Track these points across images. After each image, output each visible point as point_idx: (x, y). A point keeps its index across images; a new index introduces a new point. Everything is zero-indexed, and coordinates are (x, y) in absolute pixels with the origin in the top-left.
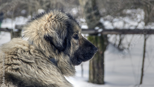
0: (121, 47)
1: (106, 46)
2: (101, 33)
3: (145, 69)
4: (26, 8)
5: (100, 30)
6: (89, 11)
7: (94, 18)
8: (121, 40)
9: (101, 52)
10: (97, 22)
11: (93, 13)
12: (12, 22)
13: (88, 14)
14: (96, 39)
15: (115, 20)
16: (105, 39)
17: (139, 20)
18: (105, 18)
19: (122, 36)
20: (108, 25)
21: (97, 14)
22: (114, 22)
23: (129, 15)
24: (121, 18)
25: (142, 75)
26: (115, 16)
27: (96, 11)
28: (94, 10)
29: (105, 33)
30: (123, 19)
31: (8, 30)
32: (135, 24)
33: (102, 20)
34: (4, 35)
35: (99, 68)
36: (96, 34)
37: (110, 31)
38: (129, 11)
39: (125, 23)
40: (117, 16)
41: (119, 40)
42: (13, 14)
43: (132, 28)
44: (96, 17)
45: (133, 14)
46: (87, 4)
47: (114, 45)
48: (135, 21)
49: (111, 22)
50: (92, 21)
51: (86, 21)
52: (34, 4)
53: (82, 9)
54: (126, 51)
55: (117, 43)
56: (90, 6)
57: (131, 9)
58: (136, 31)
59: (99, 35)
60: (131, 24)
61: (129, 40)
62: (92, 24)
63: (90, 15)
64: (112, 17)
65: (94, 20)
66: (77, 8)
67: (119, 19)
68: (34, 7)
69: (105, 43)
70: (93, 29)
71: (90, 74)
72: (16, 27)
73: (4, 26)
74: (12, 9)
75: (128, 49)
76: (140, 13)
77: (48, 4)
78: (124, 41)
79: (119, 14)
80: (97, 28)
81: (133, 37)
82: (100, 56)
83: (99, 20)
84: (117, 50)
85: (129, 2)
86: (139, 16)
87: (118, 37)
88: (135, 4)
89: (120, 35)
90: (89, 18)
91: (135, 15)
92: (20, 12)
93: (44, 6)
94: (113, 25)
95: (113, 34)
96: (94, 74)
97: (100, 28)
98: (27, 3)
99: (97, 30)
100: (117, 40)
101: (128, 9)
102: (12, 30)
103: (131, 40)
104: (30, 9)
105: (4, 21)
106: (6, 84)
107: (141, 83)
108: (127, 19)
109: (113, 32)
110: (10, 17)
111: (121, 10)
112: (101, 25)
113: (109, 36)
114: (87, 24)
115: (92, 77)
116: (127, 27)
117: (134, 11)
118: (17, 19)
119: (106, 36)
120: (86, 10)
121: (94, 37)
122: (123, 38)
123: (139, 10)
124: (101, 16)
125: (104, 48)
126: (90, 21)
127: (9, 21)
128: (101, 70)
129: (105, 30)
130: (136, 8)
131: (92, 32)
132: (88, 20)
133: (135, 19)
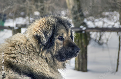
0: (101, 42)
1: (89, 41)
2: (85, 30)
3: (120, 60)
4: (24, 11)
5: (84, 29)
6: (75, 13)
7: (80, 18)
8: (101, 36)
9: (85, 46)
10: (82, 22)
11: (78, 14)
12: (13, 22)
13: (75, 16)
14: (81, 35)
15: (96, 20)
16: (88, 35)
17: (115, 21)
18: (88, 18)
19: (102, 33)
20: (90, 24)
21: (82, 16)
22: (95, 22)
23: (107, 17)
24: (101, 18)
25: (118, 64)
26: (96, 17)
27: (80, 13)
28: (79, 12)
29: (88, 31)
30: (103, 20)
31: (10, 28)
32: (112, 23)
33: (85, 21)
34: (6, 32)
35: (83, 59)
36: (81, 31)
37: (92, 29)
38: (107, 13)
39: (104, 22)
40: (98, 17)
41: (100, 37)
42: (14, 15)
43: (110, 27)
44: (81, 18)
45: (110, 16)
46: (74, 7)
47: (95, 40)
48: (112, 21)
49: (93, 22)
50: (77, 21)
51: (73, 21)
52: (31, 7)
53: (70, 12)
54: (104, 45)
55: (98, 39)
56: (76, 9)
57: (109, 11)
58: (113, 29)
59: (84, 32)
60: (109, 24)
61: (107, 37)
62: (78, 23)
63: (76, 17)
64: (94, 18)
65: (79, 20)
66: (65, 11)
67: (99, 20)
68: (31, 10)
69: (88, 39)
70: (78, 27)
71: (76, 64)
72: (17, 25)
73: (6, 24)
74: (13, 11)
75: (106, 43)
76: (116, 15)
77: (42, 7)
78: (103, 37)
79: (99, 15)
80: (81, 27)
81: (110, 34)
82: (84, 49)
83: (83, 20)
84: (97, 45)
85: (107, 6)
86: (115, 17)
87: (98, 34)
88: (112, 7)
89: (100, 32)
90: (75, 18)
91: (112, 17)
92: (20, 14)
93: (39, 9)
94: (94, 24)
95: (94, 31)
96: (79, 64)
97: (84, 27)
98: (25, 6)
99: (82, 28)
100: (97, 36)
101: (107, 11)
102: (13, 28)
103: (109, 36)
104: (28, 11)
105: (6, 21)
106: (7, 70)
107: (117, 71)
108: (105, 20)
109: (94, 30)
110: (11, 18)
111: (101, 12)
112: (84, 24)
113: (91, 33)
114: (73, 23)
115: (77, 66)
116: (105, 26)
117: (111, 13)
118: (17, 19)
119: (89, 33)
120: (73, 12)
121: (79, 34)
122: (103, 35)
123: (115, 12)
124: (85, 17)
125: (87, 43)
126: (76, 21)
127: (11, 20)
128: (85, 60)
129: (88, 28)
130: (113, 11)
131: (78, 30)
132: (74, 21)
133: (112, 20)
